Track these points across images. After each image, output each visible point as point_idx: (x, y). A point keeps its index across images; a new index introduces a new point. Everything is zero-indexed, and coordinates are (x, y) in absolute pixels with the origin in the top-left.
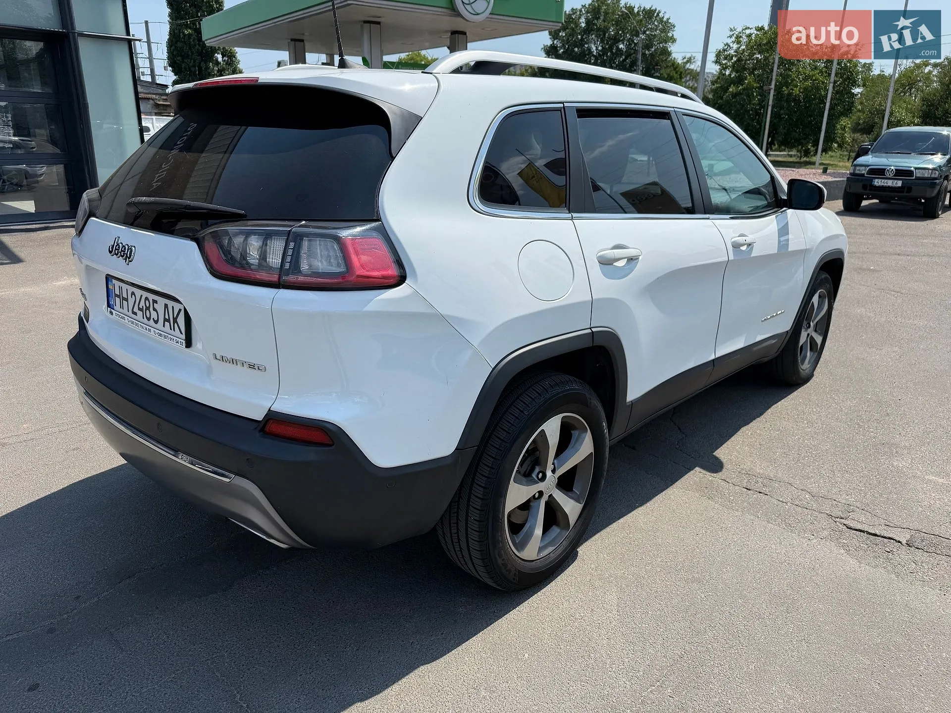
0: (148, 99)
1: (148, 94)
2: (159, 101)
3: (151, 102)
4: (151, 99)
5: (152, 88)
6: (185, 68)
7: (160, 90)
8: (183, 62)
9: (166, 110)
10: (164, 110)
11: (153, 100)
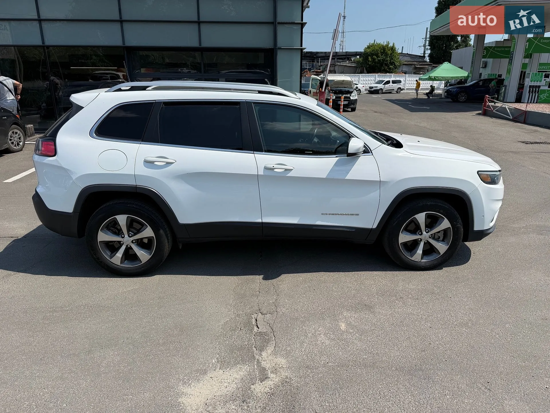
0: (411, 65)
1: (413, 62)
2: (417, 65)
3: (413, 66)
4: (414, 64)
5: (417, 59)
6: (437, 46)
7: (420, 59)
8: (437, 43)
9: (420, 70)
10: (419, 70)
11: (414, 65)
